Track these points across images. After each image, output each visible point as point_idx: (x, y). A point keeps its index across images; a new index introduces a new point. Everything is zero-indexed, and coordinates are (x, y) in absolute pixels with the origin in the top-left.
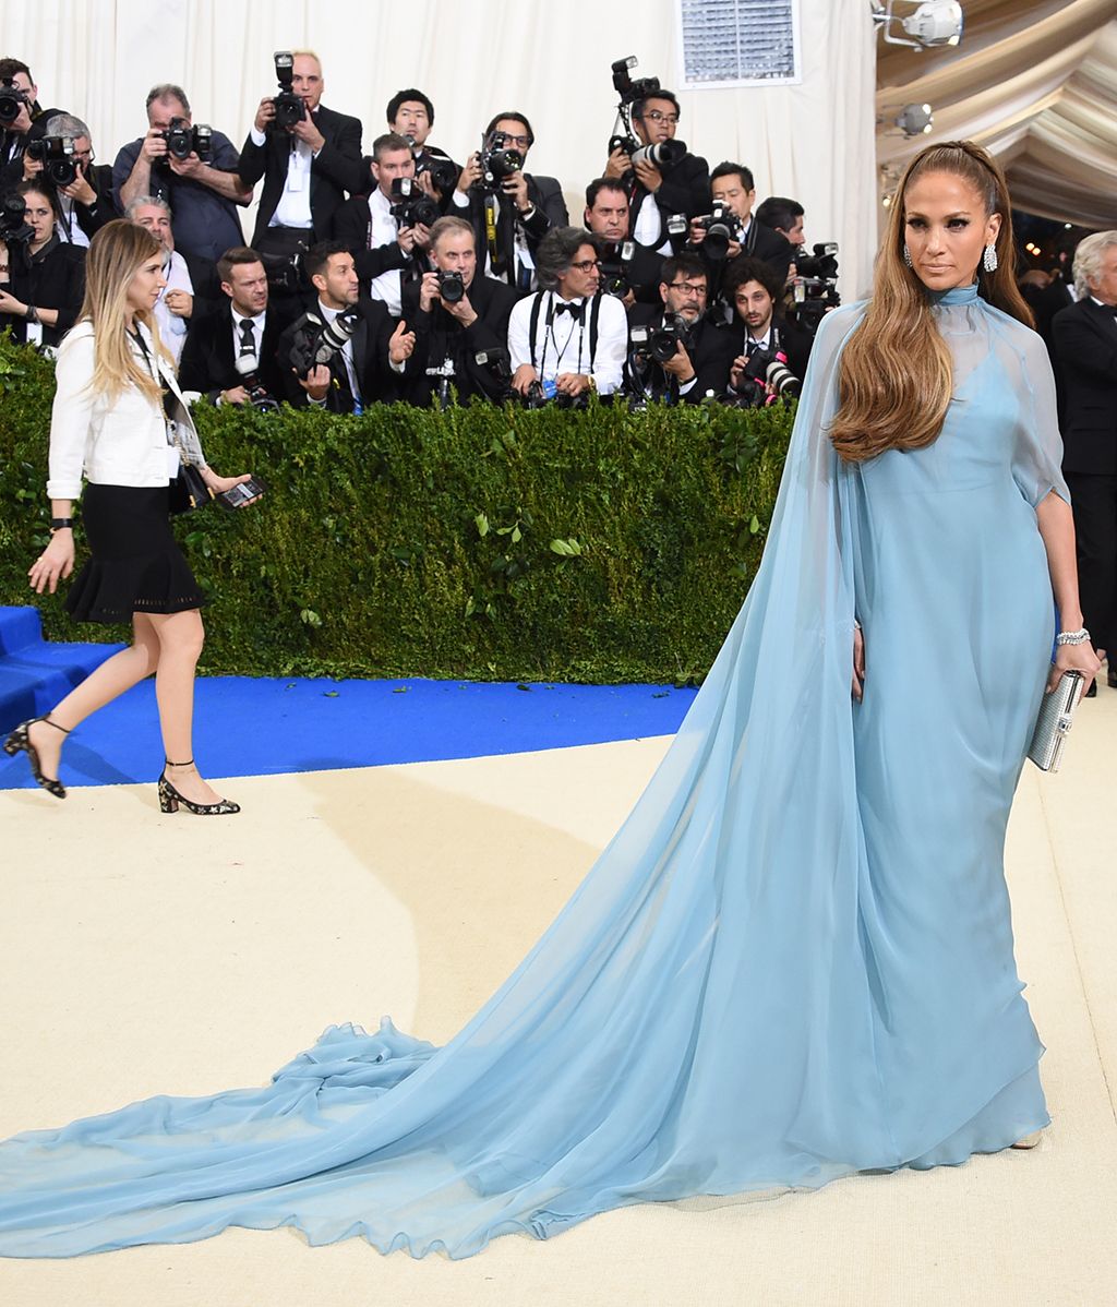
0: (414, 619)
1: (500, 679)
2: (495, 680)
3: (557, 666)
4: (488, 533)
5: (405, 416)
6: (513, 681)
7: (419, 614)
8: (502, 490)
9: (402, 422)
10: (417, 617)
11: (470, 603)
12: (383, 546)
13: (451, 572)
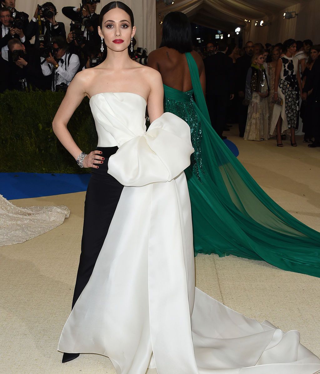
0: (20, 155)
1: (46, 173)
2: (45, 173)
3: (63, 168)
4: (42, 129)
5: (16, 94)
6: (50, 173)
7: (22, 153)
8: (46, 117)
9: (16, 96)
10: (21, 154)
11: (37, 150)
12: (10, 133)
13: (31, 141)
